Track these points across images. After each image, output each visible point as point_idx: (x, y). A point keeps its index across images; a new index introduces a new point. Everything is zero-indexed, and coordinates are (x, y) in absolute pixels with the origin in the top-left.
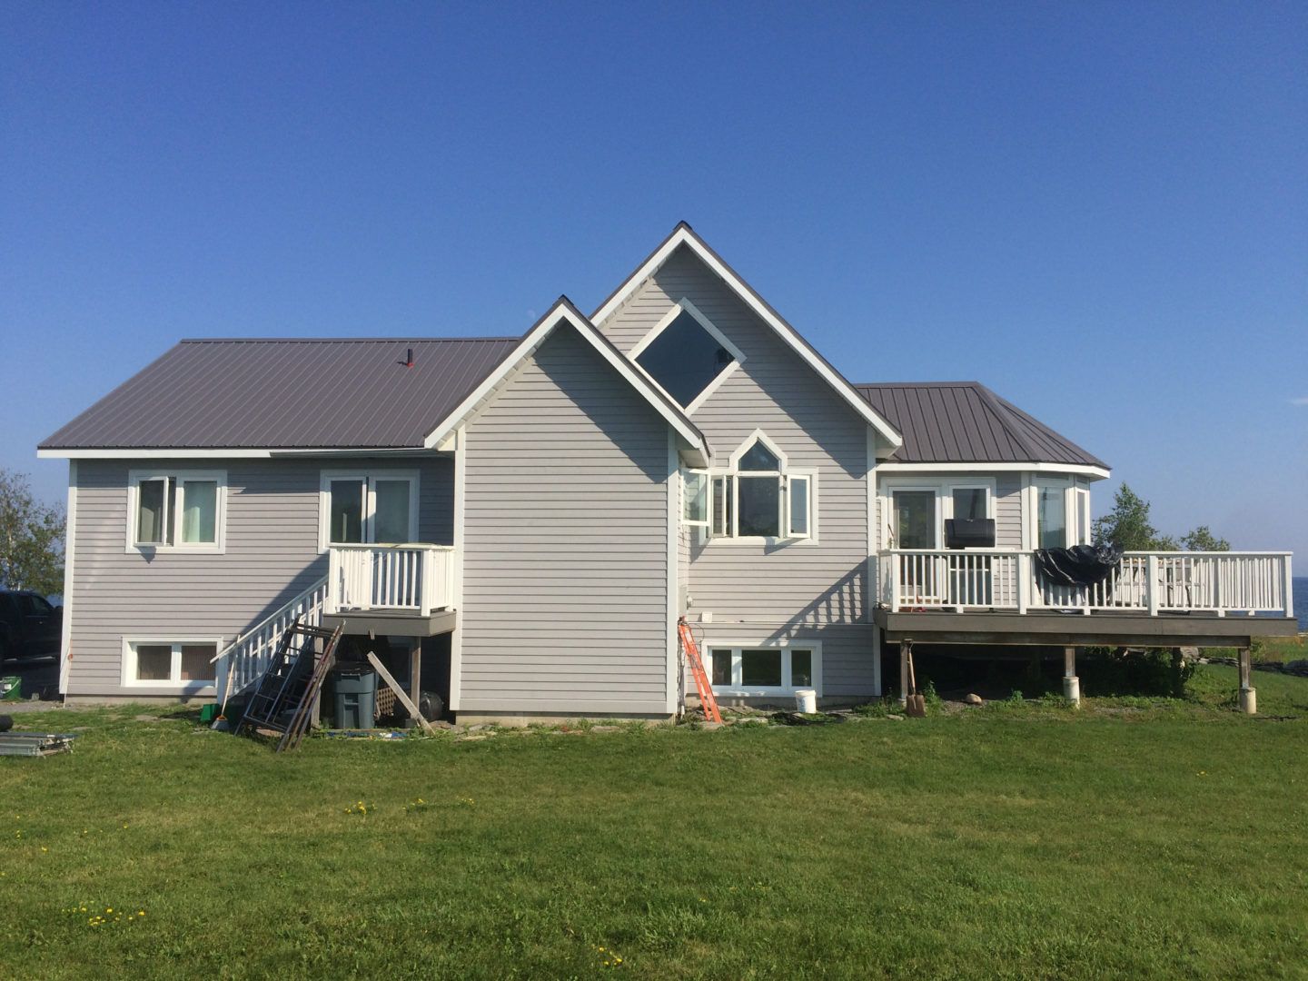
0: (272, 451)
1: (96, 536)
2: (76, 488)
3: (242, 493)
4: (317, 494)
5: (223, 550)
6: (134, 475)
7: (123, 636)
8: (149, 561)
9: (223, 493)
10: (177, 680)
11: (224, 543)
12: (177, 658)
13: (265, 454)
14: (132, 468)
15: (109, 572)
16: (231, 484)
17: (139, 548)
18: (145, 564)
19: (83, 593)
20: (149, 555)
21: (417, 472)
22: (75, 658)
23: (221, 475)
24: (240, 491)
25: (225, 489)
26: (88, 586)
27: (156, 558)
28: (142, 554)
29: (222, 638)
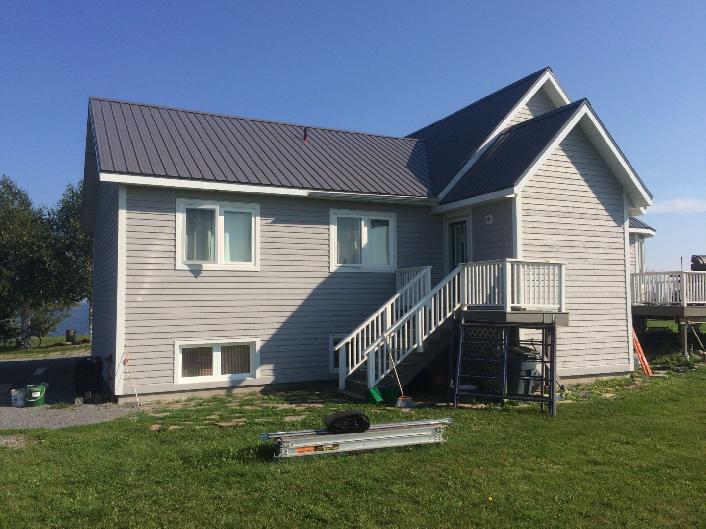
0: (309, 191)
1: (145, 254)
2: (125, 211)
3: (271, 223)
4: (327, 227)
5: (258, 268)
6: (180, 202)
7: (175, 340)
8: (196, 277)
9: (257, 222)
10: (218, 377)
11: (259, 262)
12: (217, 357)
13: (304, 193)
14: (179, 197)
15: (160, 286)
16: (263, 215)
17: (187, 265)
18: (193, 279)
19: (135, 304)
20: (196, 271)
21: (395, 214)
22: (130, 362)
23: (256, 207)
24: (270, 222)
25: (258, 218)
26: (139, 298)
27: (203, 273)
28: (191, 271)
29: (260, 339)
